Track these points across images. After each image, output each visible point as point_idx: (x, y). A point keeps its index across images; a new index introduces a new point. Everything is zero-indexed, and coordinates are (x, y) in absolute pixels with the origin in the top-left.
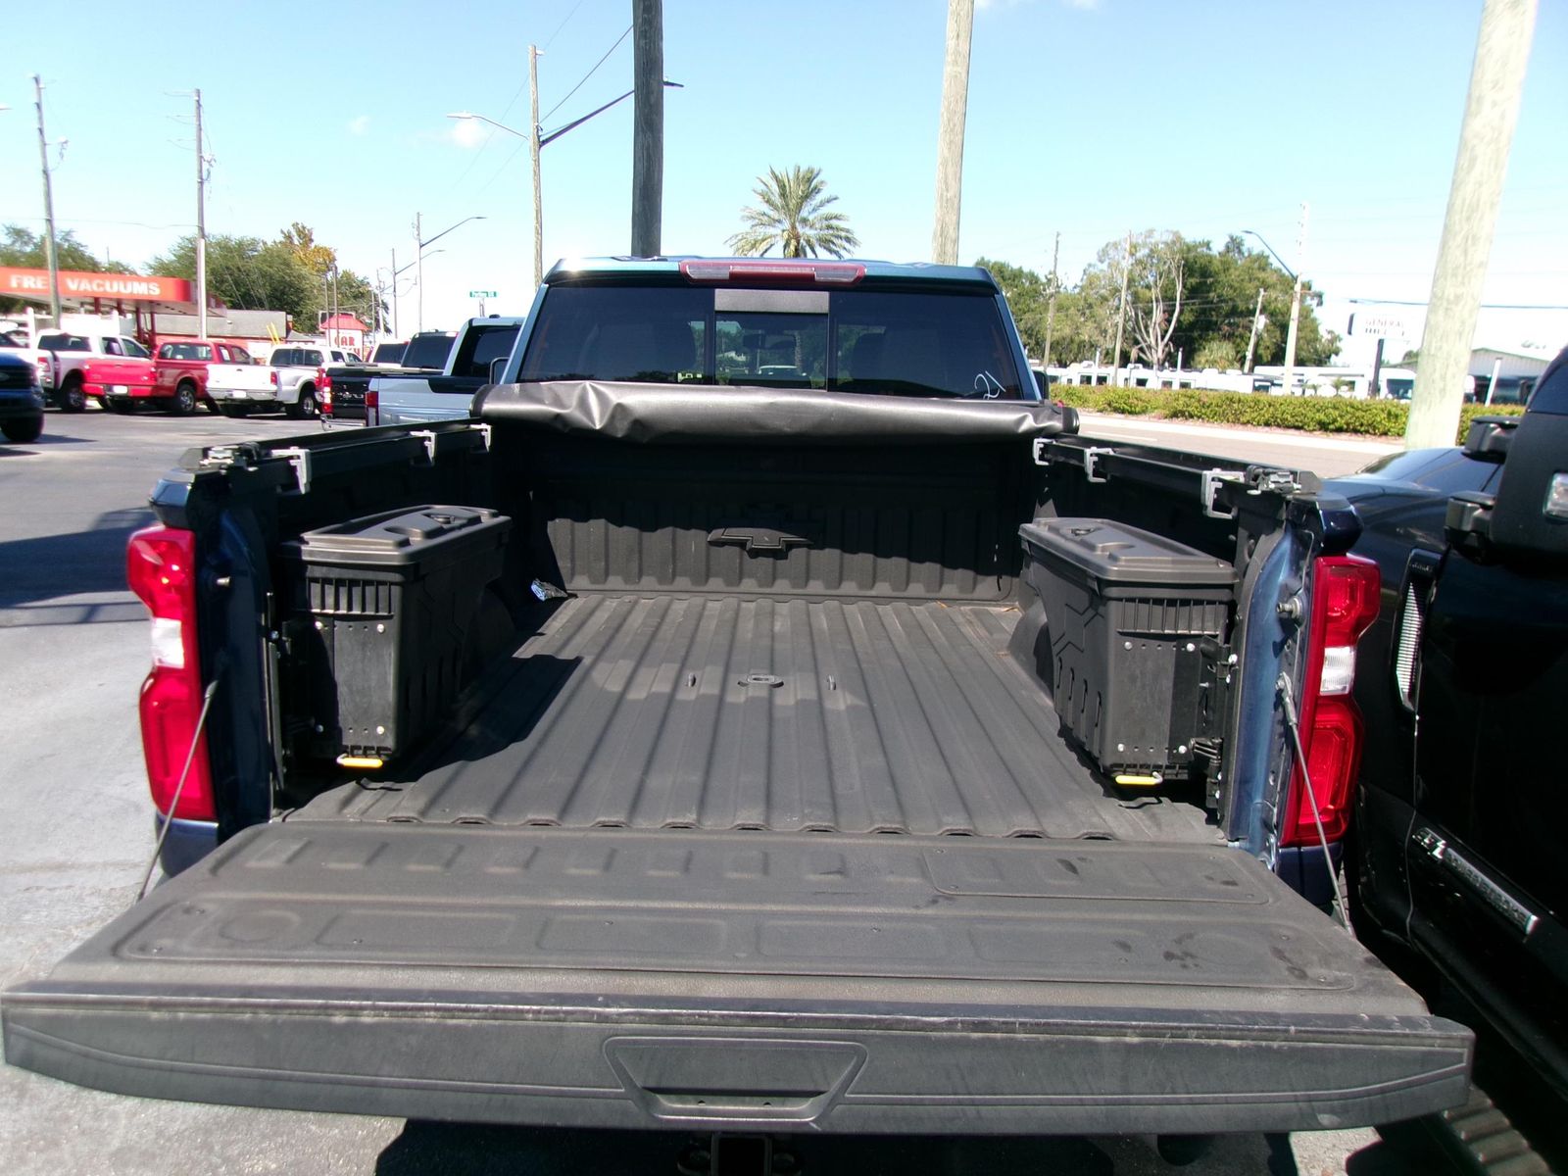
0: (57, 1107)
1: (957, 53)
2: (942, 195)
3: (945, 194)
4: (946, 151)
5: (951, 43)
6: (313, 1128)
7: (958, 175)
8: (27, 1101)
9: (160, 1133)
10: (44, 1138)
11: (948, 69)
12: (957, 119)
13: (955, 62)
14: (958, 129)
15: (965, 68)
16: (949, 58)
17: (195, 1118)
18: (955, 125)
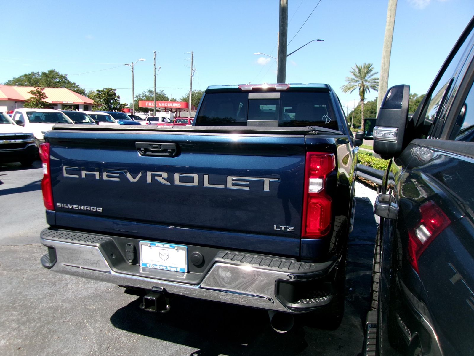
0: (58, 289)
1: (390, 22)
2: (383, 68)
3: (384, 67)
4: (385, 54)
5: (388, 19)
6: (108, 301)
7: (389, 61)
8: (53, 286)
9: (75, 297)
10: (52, 294)
11: (387, 28)
12: (389, 43)
13: (389, 25)
14: (389, 46)
15: (393, 27)
16: (387, 24)
17: (84, 295)
18: (388, 45)
